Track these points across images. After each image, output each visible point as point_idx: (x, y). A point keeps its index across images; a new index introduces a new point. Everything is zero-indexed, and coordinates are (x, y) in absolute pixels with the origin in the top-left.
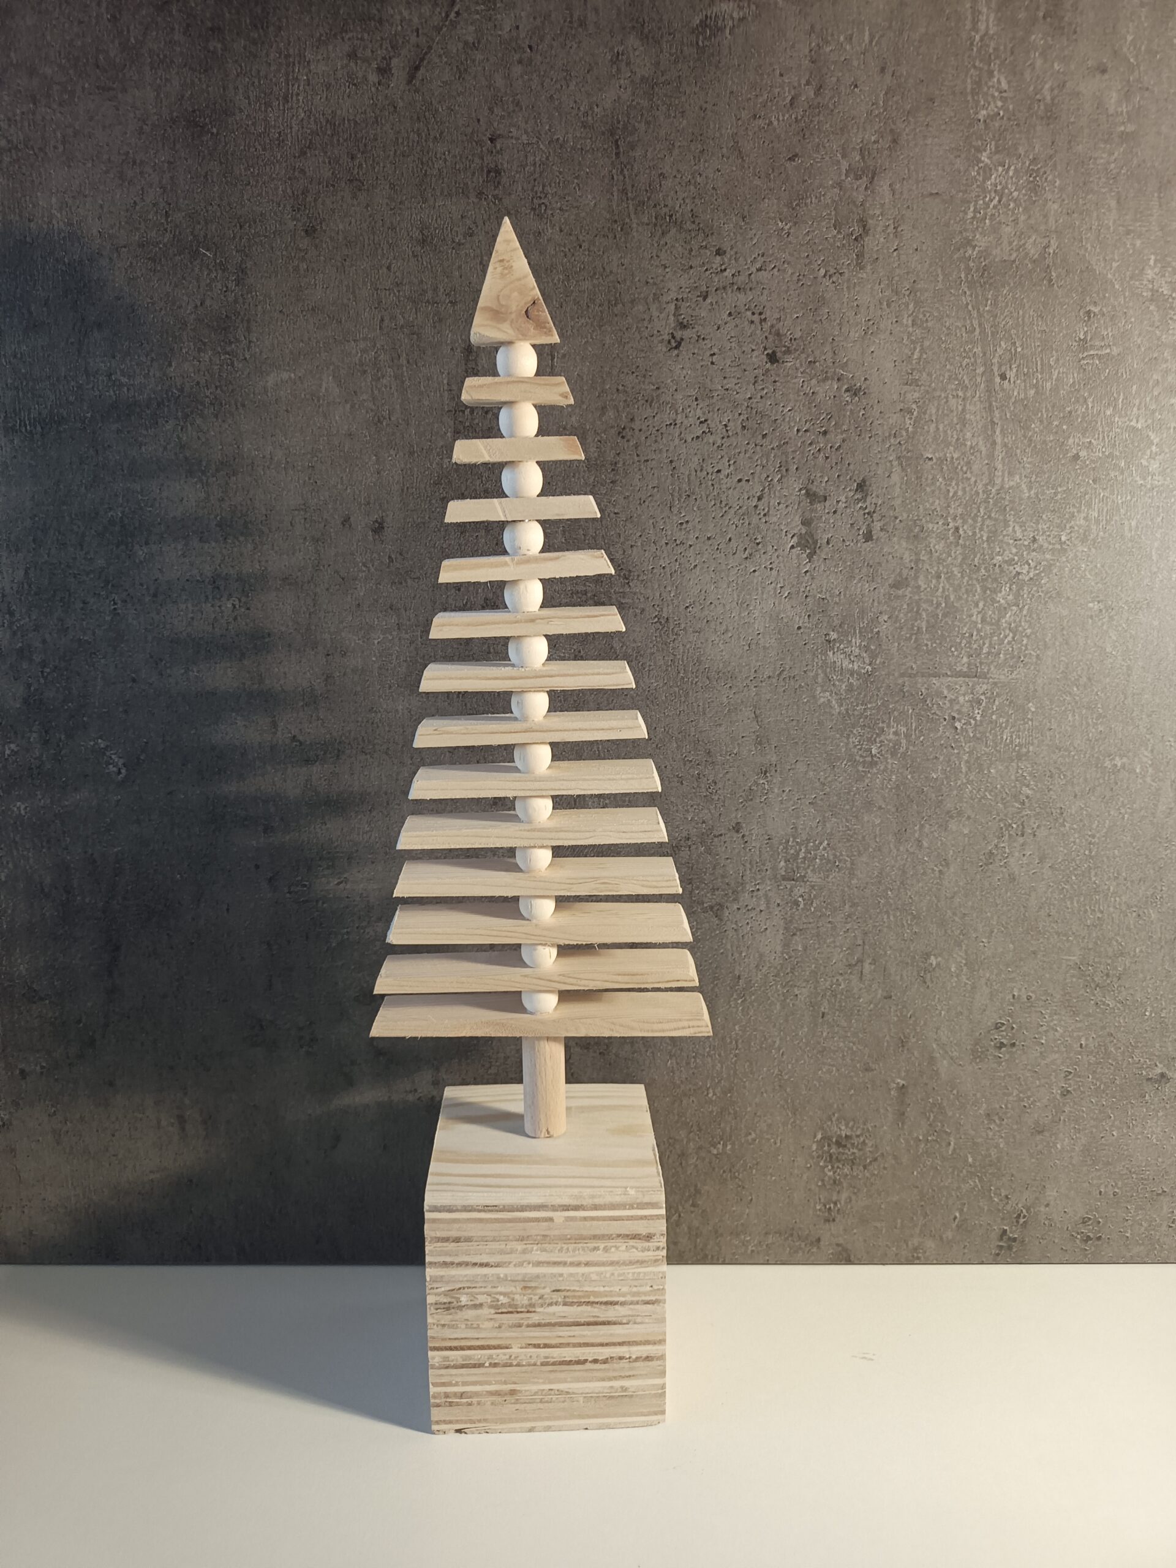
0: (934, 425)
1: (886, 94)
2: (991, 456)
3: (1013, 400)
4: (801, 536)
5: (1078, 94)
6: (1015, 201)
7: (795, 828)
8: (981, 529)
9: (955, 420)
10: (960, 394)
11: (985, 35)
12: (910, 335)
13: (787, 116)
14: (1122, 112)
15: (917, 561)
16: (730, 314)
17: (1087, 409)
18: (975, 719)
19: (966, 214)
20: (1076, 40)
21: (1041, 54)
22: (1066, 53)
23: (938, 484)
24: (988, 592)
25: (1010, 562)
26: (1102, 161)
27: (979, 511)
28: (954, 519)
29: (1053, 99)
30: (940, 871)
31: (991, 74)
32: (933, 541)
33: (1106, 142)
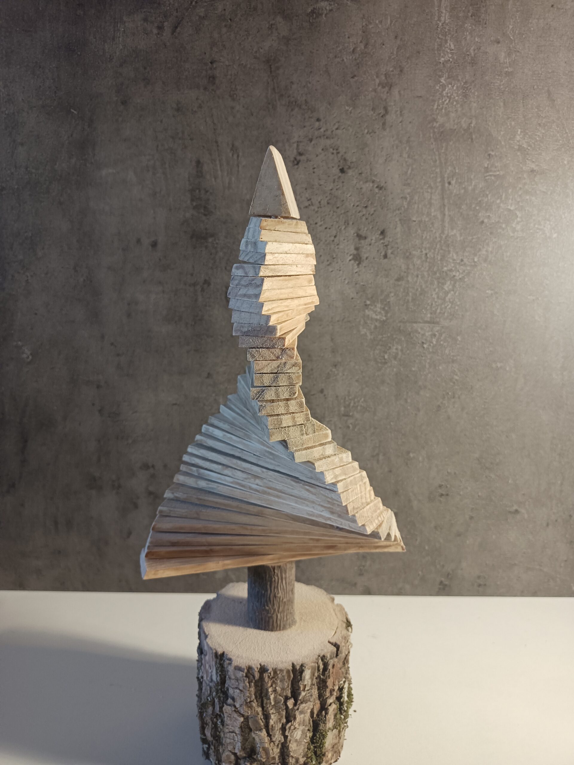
0: (416, 206)
1: (398, 49)
2: (443, 221)
3: (454, 194)
4: (354, 255)
5: (486, 53)
6: (456, 101)
7: (349, 392)
8: (438, 254)
9: (427, 203)
10: (429, 190)
11: (443, 23)
12: (406, 162)
13: (351, 58)
14: (507, 62)
15: (408, 269)
16: (323, 150)
17: (488, 200)
18: (432, 343)
19: (433, 106)
20: (486, 27)
21: (469, 33)
22: (481, 33)
23: (418, 233)
24: (440, 284)
25: (451, 270)
26: (497, 84)
27: (436, 246)
28: (425, 249)
29: (474, 55)
30: (416, 414)
31: (446, 41)
32: (415, 260)
33: (499, 75)
